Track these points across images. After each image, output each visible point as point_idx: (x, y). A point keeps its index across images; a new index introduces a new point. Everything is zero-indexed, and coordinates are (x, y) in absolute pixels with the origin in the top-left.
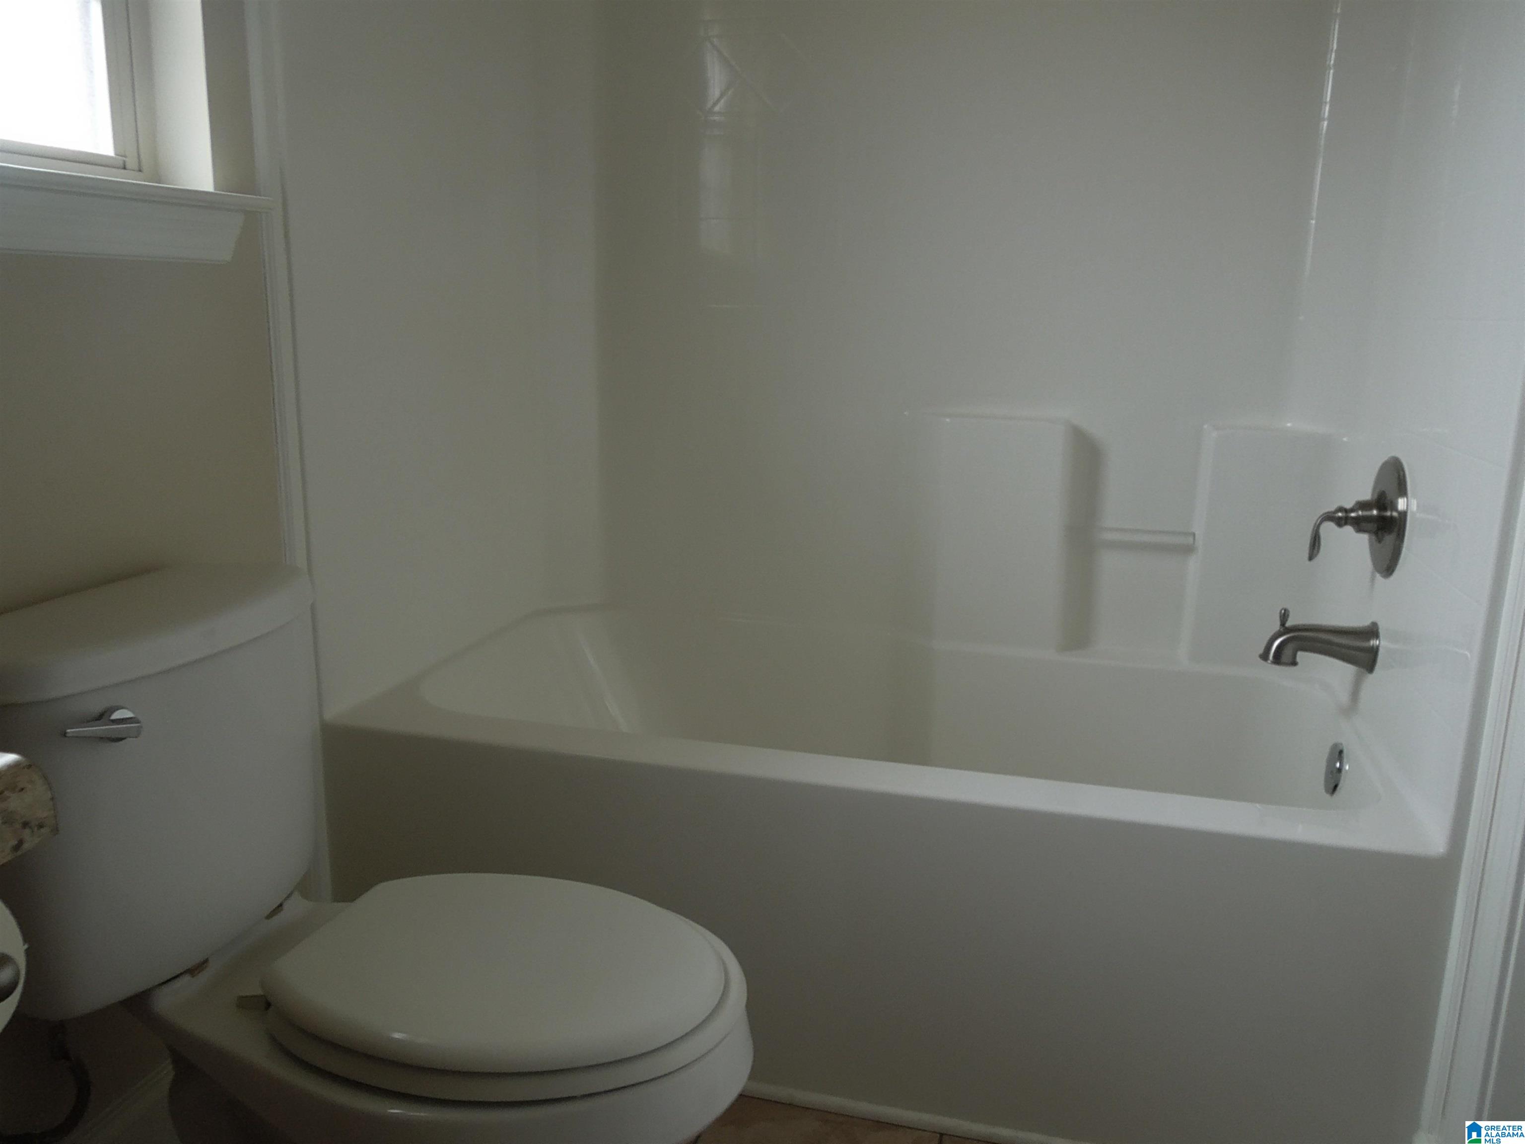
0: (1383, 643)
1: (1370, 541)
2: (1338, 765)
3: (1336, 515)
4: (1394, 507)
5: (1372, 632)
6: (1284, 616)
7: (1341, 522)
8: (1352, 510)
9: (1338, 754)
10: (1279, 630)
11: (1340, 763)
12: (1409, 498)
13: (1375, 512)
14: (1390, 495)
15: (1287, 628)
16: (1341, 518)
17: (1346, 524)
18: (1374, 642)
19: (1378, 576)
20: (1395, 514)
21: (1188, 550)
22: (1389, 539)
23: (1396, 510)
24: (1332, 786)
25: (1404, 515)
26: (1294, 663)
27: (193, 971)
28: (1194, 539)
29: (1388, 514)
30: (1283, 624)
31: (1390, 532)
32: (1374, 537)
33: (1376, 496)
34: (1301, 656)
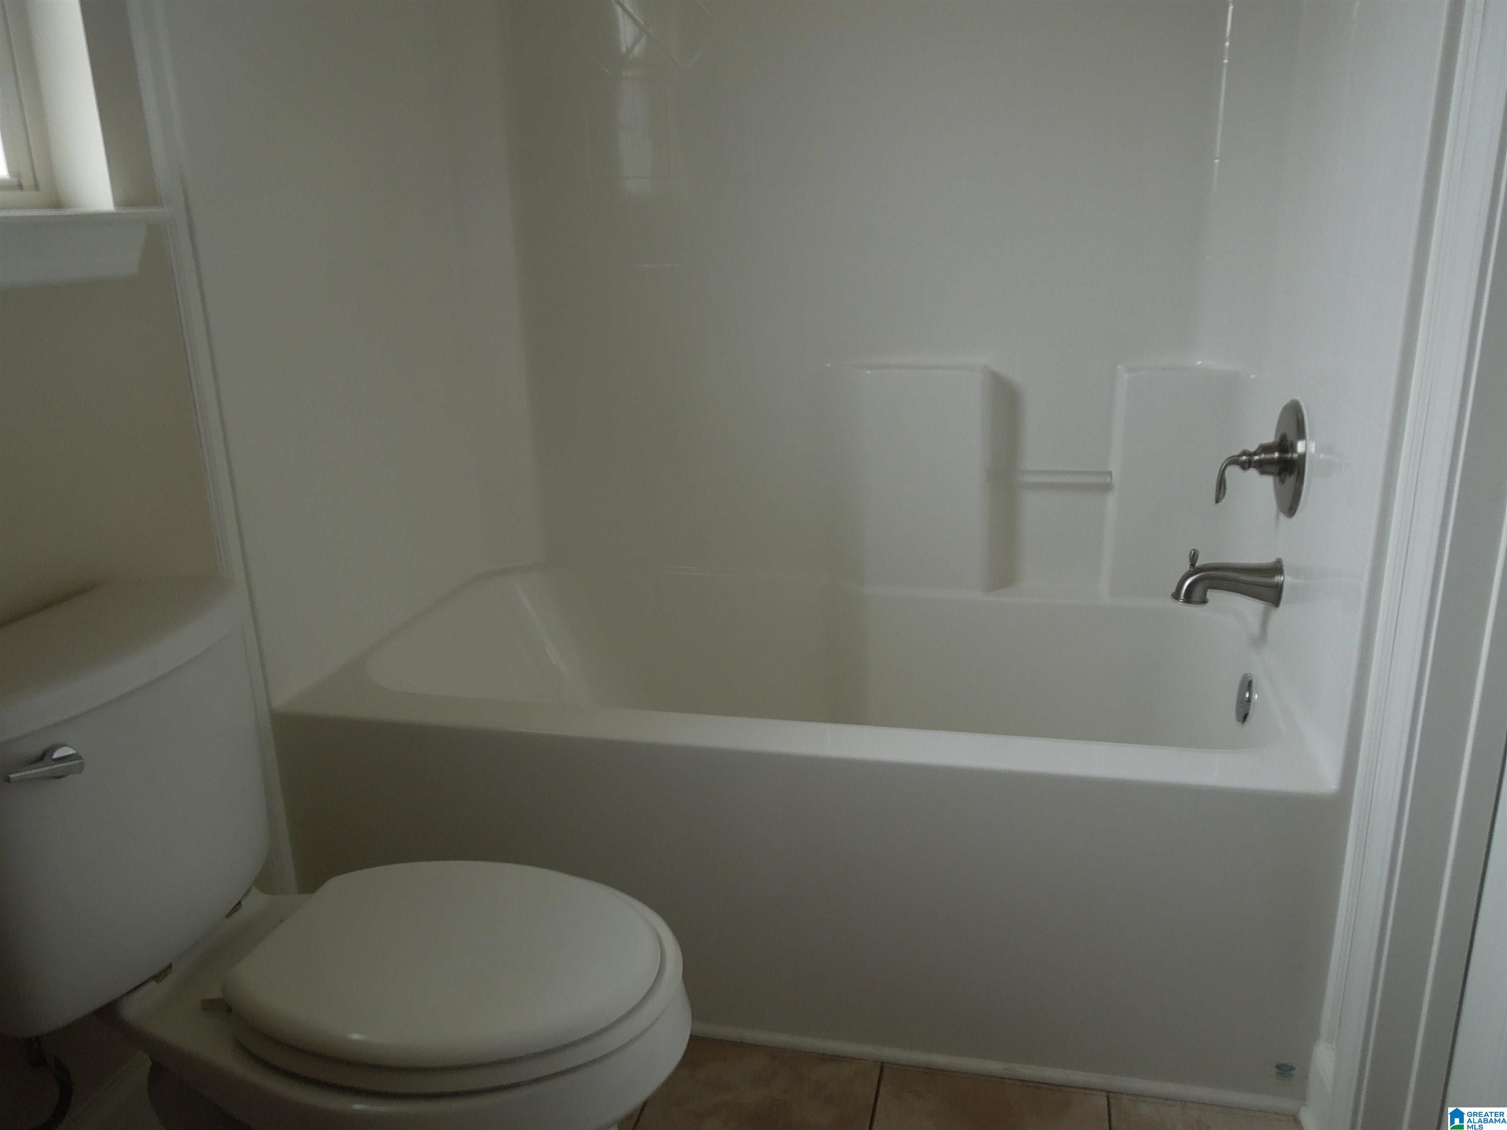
0: (1287, 580)
1: (1275, 482)
2: (1247, 695)
3: (1241, 459)
4: (1293, 448)
5: (1277, 568)
6: (1194, 557)
7: (1245, 466)
8: (1255, 454)
9: (1248, 685)
10: (1190, 570)
11: (1250, 694)
12: (1308, 441)
13: (1276, 455)
14: (1290, 437)
15: (1197, 568)
16: (1245, 462)
17: (1249, 467)
18: (1278, 579)
19: (1282, 517)
20: (1295, 456)
21: (1106, 488)
22: (1291, 480)
23: (1296, 452)
24: (1243, 715)
25: (1303, 457)
26: (1204, 601)
27: (158, 977)
28: (1111, 478)
29: (1290, 455)
30: (1193, 565)
31: (1291, 473)
32: (1278, 479)
33: (1278, 439)
34: (1210, 594)
